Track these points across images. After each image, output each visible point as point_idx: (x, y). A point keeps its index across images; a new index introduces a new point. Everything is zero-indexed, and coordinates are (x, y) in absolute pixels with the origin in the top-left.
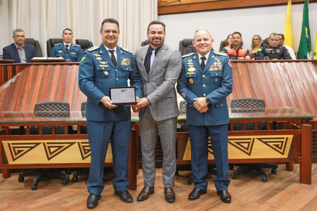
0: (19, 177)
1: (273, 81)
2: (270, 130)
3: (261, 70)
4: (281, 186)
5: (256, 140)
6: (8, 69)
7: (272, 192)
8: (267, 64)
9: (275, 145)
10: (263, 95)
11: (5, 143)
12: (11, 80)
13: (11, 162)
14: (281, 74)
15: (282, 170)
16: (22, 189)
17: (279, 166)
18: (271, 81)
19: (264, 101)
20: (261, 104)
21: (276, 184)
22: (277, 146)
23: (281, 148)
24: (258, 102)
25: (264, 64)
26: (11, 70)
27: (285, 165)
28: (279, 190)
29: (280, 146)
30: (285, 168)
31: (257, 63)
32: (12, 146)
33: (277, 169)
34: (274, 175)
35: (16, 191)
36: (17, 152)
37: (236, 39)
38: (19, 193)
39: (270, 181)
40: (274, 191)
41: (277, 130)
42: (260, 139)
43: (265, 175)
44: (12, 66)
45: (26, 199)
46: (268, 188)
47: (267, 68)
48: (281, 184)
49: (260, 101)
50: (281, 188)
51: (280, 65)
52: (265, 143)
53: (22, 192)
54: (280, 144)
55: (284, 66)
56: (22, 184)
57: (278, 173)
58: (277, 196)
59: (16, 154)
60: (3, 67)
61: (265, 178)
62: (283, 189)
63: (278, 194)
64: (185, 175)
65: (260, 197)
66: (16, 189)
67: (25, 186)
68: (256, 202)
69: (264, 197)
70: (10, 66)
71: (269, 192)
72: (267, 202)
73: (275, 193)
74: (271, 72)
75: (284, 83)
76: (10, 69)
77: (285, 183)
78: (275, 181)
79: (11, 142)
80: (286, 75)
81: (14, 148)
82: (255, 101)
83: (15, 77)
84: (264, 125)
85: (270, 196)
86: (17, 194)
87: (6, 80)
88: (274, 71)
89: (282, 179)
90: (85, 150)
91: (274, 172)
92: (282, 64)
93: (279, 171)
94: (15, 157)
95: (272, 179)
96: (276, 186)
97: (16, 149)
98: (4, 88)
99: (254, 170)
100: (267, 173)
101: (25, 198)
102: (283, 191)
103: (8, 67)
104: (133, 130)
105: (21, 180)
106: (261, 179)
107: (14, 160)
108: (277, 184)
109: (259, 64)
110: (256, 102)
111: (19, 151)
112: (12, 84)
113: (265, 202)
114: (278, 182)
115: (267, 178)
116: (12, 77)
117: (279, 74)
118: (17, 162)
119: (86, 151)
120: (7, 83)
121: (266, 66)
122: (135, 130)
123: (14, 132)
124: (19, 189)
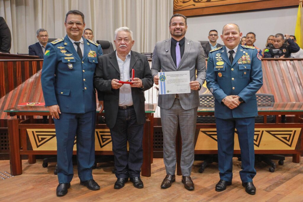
0: (43, 163)
1: (283, 78)
2: (279, 123)
3: (271, 68)
4: (288, 176)
5: (264, 132)
6: (33, 64)
7: (279, 181)
8: (277, 62)
9: (283, 138)
10: (273, 91)
11: (29, 131)
12: (36, 74)
13: (35, 149)
14: (290, 72)
15: (290, 162)
16: (46, 173)
17: (286, 158)
18: (281, 78)
19: (273, 96)
20: (270, 99)
21: (282, 174)
22: (285, 138)
23: (288, 141)
24: (267, 97)
25: (274, 61)
26: (36, 65)
27: (292, 158)
28: (286, 179)
29: (288, 139)
30: (292, 160)
31: (267, 61)
32: (36, 134)
33: (284, 161)
34: (281, 166)
35: (40, 175)
36: (40, 139)
37: (250, 39)
38: (43, 177)
39: (277, 171)
40: (281, 180)
41: (286, 123)
42: (268, 132)
43: (273, 166)
44: (36, 62)
45: (49, 183)
46: (275, 178)
47: (277, 66)
48: (288, 174)
49: (269, 96)
50: (288, 178)
51: (290, 63)
52: (274, 135)
53: (46, 176)
54: (288, 136)
55: (293, 64)
56: (46, 170)
57: (285, 164)
58: (283, 185)
59: (40, 141)
60: (28, 62)
61: (272, 169)
62: (290, 179)
63: (284, 183)
64: (196, 164)
65: (267, 185)
66: (40, 173)
67: (48, 171)
68: (264, 190)
69: (271, 186)
70: (34, 62)
71: (276, 181)
72: (274, 190)
73: (282, 183)
74: (281, 70)
75: (293, 80)
76: (34, 64)
77: (291, 173)
78: (281, 171)
79: (35, 130)
80: (295, 73)
81: (38, 135)
82: (264, 96)
83: (39, 72)
84: (272, 119)
85: (277, 184)
86: (41, 177)
87: (31, 75)
88: (284, 68)
89: (288, 170)
90: (102, 139)
91: (281, 163)
92: (292, 62)
93: (286, 163)
94: (39, 144)
95: (279, 169)
96: (283, 176)
97: (40, 137)
98: (29, 82)
99: (262, 162)
100: (275, 164)
101: (48, 181)
102: (290, 180)
103: (33, 62)
104: (148, 121)
105: (45, 165)
106: (268, 169)
107: (38, 146)
108: (284, 174)
109: (270, 62)
110: (266, 97)
111: (43, 139)
112: (36, 78)
113: (272, 190)
114: (285, 172)
115: (274, 168)
116: (37, 72)
117: (288, 71)
118: (40, 149)
119: (104, 140)
120: (32, 77)
121: (276, 64)
122: (149, 120)
123: (38, 121)
124: (43, 173)
